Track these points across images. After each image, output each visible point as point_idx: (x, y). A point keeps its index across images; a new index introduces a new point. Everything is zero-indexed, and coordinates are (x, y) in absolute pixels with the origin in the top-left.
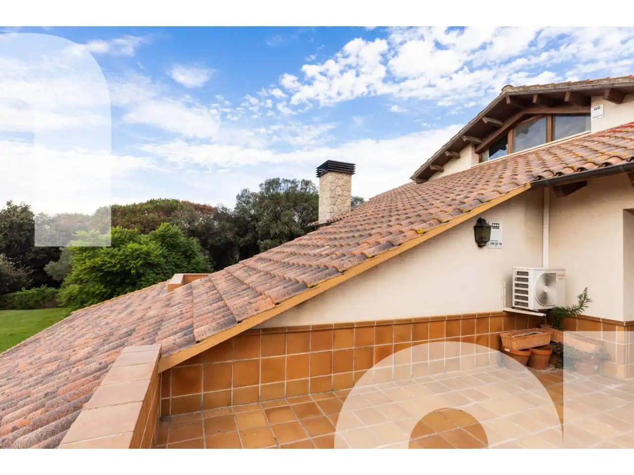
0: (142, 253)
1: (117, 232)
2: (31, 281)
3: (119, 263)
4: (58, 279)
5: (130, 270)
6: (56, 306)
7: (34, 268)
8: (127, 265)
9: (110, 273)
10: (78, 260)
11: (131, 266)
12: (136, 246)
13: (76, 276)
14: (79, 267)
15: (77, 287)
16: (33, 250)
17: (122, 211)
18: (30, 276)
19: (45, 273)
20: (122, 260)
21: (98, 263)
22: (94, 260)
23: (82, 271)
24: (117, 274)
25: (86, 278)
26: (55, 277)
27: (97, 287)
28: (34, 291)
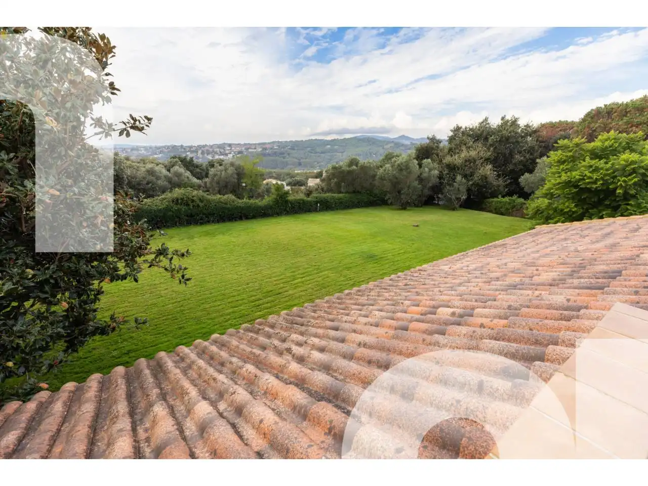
0: (643, 167)
1: (609, 138)
2: (506, 190)
3: (602, 179)
4: (529, 192)
5: (615, 189)
6: (523, 216)
7: (512, 178)
8: (613, 183)
9: (589, 190)
10: (554, 173)
11: (619, 184)
12: (634, 157)
13: (547, 190)
14: (552, 181)
15: (546, 201)
16: (513, 162)
17: (621, 111)
18: (506, 186)
19: (518, 184)
20: (606, 175)
21: (575, 177)
22: (571, 174)
23: (554, 185)
24: (597, 192)
25: (557, 193)
26: (526, 189)
27: (567, 204)
28: (507, 199)
